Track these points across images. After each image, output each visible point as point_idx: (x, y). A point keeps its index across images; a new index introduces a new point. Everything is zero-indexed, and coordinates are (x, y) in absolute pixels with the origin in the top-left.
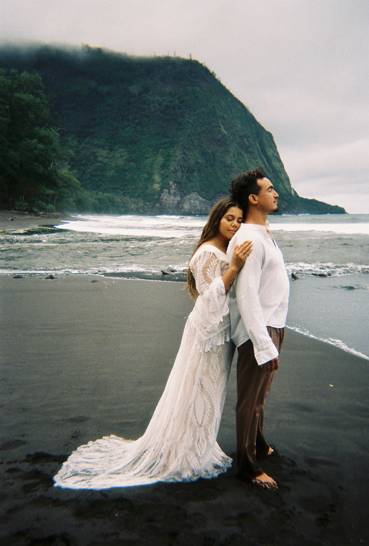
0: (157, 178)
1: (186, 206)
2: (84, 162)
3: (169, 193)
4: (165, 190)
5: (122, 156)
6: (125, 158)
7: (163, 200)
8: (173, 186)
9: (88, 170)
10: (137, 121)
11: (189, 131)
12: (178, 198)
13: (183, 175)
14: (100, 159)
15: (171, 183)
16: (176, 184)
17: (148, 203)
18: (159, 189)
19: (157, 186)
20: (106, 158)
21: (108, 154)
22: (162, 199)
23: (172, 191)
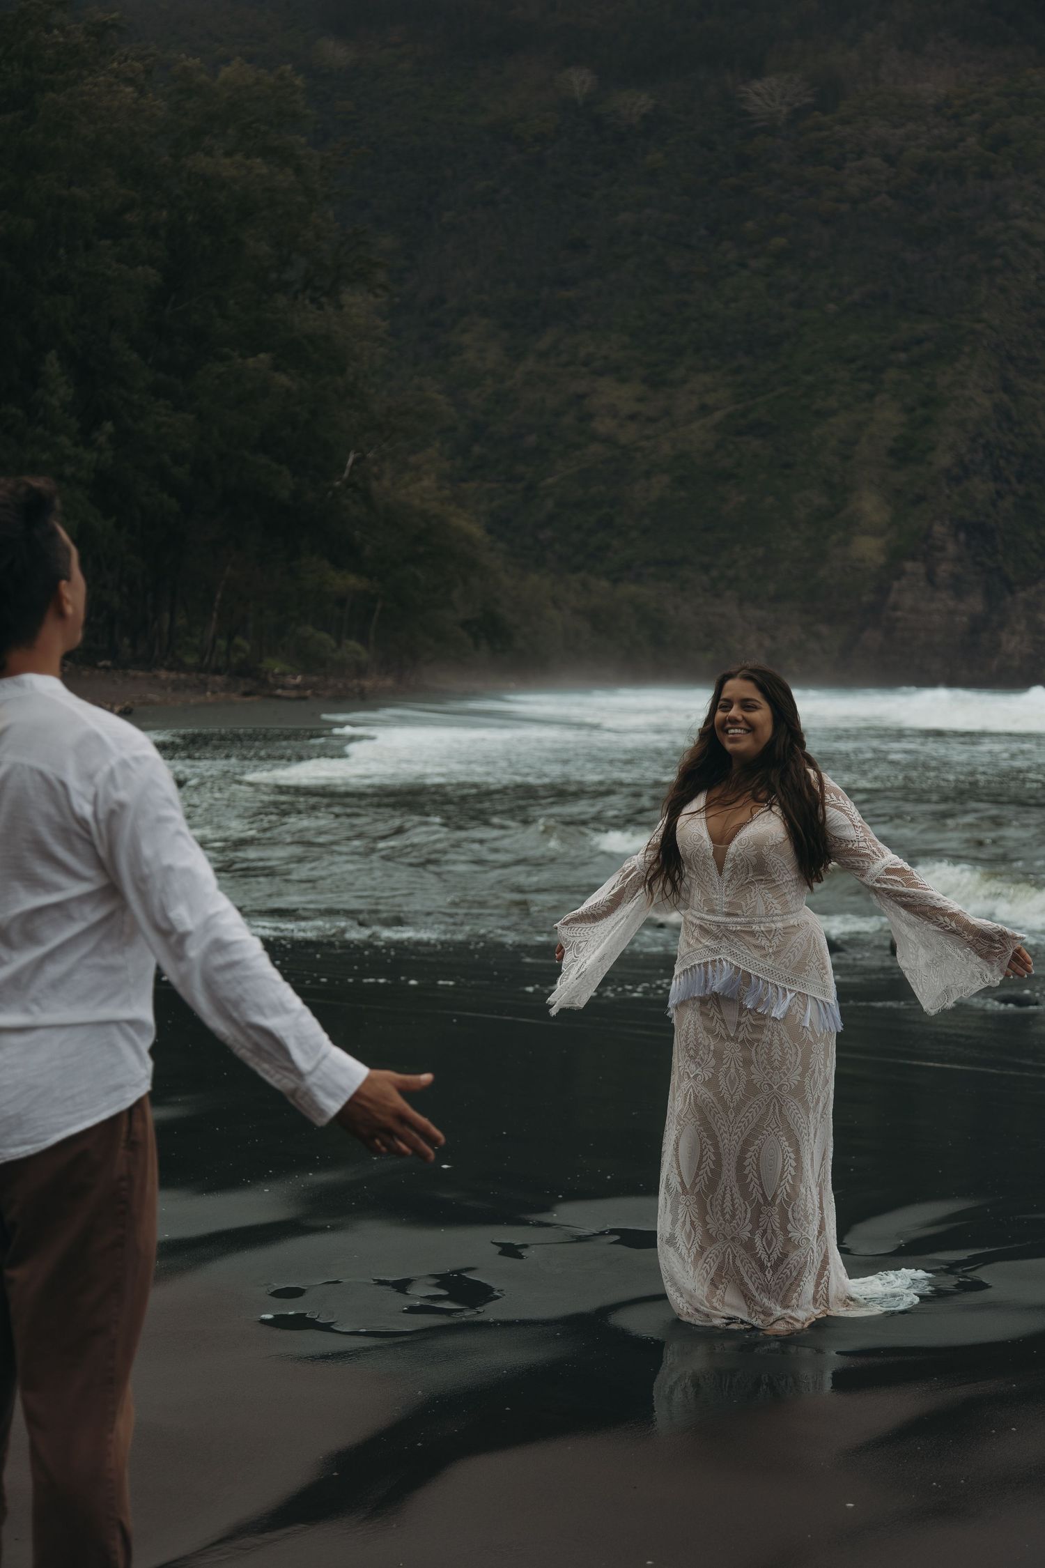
0: (870, 506)
1: (1014, 643)
2: (532, 439)
3: (930, 577)
4: (909, 566)
5: (704, 409)
6: (718, 416)
7: (899, 614)
8: (951, 549)
9: (550, 481)
10: (779, 242)
11: (1033, 277)
12: (976, 603)
13: (998, 493)
14: (604, 426)
15: (939, 529)
16: (962, 536)
17: (823, 629)
18: (881, 560)
19: (869, 549)
20: (633, 417)
21: (640, 400)
22: (895, 608)
23: (944, 570)
